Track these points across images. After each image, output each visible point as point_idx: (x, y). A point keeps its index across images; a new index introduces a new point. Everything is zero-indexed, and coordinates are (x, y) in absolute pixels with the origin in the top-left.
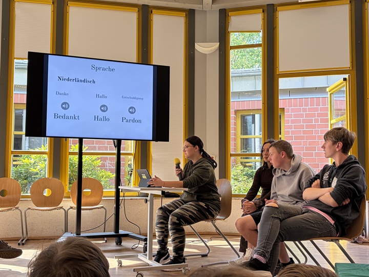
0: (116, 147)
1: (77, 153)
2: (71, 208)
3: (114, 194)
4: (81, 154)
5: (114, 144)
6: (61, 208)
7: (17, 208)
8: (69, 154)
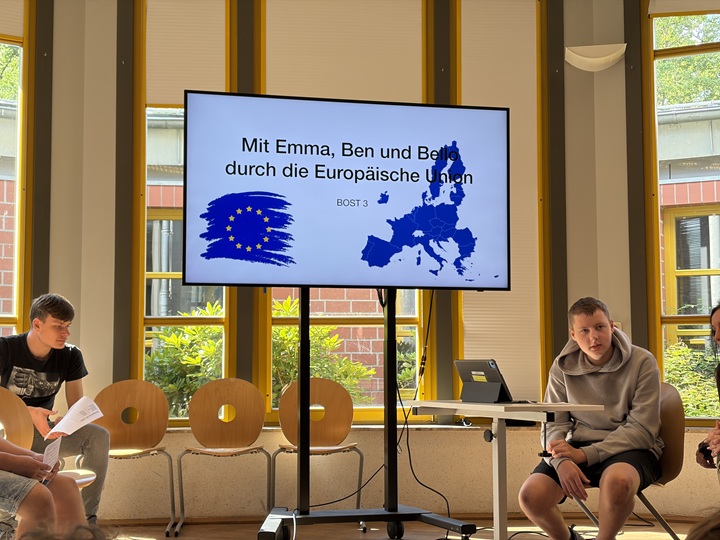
0: (383, 306)
4: (305, 322)
5: (380, 298)
6: (261, 449)
7: (161, 450)
8: (273, 324)
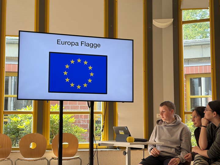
0: (89, 107)
1: (58, 112)
2: (53, 158)
3: (88, 146)
4: (61, 113)
5: (88, 105)
6: (45, 158)
7: (9, 159)
8: (50, 114)
